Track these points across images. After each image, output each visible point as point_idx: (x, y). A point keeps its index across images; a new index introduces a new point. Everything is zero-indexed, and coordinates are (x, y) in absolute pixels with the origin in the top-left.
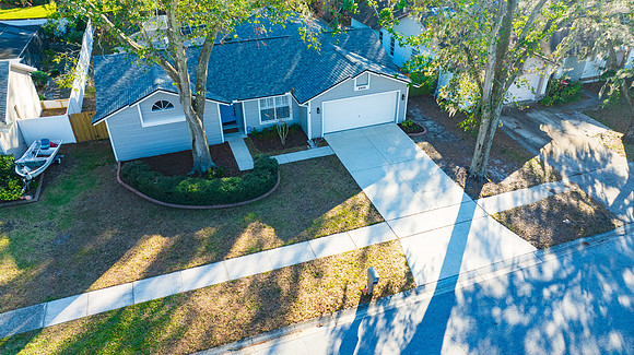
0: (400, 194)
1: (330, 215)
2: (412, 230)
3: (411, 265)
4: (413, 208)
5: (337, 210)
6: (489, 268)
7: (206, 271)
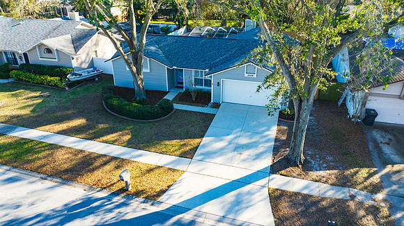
0: (223, 149)
1: (167, 142)
2: (200, 171)
3: (171, 188)
4: (219, 160)
5: (174, 142)
6: (217, 218)
7: (79, 141)
